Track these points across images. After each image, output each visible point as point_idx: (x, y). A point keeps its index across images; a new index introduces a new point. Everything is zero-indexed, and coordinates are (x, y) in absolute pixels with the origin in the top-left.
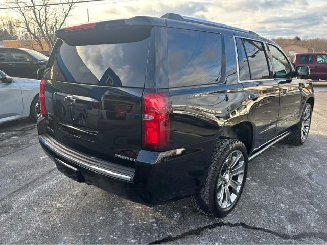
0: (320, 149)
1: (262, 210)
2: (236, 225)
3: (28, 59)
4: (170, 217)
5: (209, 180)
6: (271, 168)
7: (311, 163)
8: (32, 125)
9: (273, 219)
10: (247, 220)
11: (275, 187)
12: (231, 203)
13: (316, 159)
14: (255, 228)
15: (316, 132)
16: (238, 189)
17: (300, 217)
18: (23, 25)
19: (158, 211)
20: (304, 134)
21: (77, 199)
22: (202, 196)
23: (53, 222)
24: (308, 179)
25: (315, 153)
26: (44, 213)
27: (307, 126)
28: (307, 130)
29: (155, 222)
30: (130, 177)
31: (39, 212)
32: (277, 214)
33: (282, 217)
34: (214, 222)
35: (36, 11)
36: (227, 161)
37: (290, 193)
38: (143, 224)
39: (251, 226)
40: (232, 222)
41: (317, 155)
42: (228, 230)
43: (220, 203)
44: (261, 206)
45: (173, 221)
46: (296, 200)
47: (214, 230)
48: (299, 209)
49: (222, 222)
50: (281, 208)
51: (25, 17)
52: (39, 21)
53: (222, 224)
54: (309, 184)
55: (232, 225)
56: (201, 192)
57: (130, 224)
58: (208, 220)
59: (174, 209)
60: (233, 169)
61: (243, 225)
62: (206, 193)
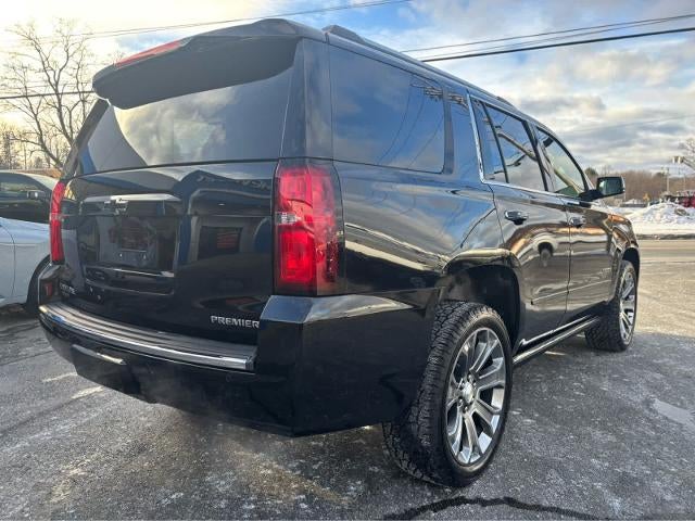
0: (662, 357)
1: (553, 471)
2: (495, 502)
3: (36, 195)
4: (340, 488)
5: (427, 387)
6: (562, 392)
7: (648, 382)
8: (30, 322)
9: (579, 489)
10: (519, 491)
11: (575, 427)
12: (480, 453)
13: (658, 376)
14: (538, 508)
15: (650, 329)
16: (494, 422)
17: (638, 484)
18: (34, 138)
19: (311, 478)
20: (626, 327)
21: (121, 459)
22: (414, 428)
23: (57, 507)
24: (646, 411)
25: (652, 365)
26: (37, 487)
27: (631, 311)
28: (631, 320)
29: (303, 501)
30: (244, 361)
31: (26, 486)
32: (586, 479)
33: (599, 486)
34: (443, 497)
35: (64, 110)
36: (466, 348)
37: (611, 438)
38: (277, 506)
39: (529, 503)
40: (484, 496)
41: (658, 369)
42: (477, 512)
43: (455, 448)
44: (547, 465)
45: (346, 498)
46: (625, 451)
47: (444, 513)
48: (634, 468)
49: (463, 497)
50: (593, 467)
51: (38, 123)
52: (69, 131)
53: (462, 501)
54: (649, 420)
55: (484, 503)
56: (412, 419)
57: (245, 507)
58: (429, 494)
59: (350, 474)
60: (480, 374)
61: (510, 501)
62: (421, 417)
